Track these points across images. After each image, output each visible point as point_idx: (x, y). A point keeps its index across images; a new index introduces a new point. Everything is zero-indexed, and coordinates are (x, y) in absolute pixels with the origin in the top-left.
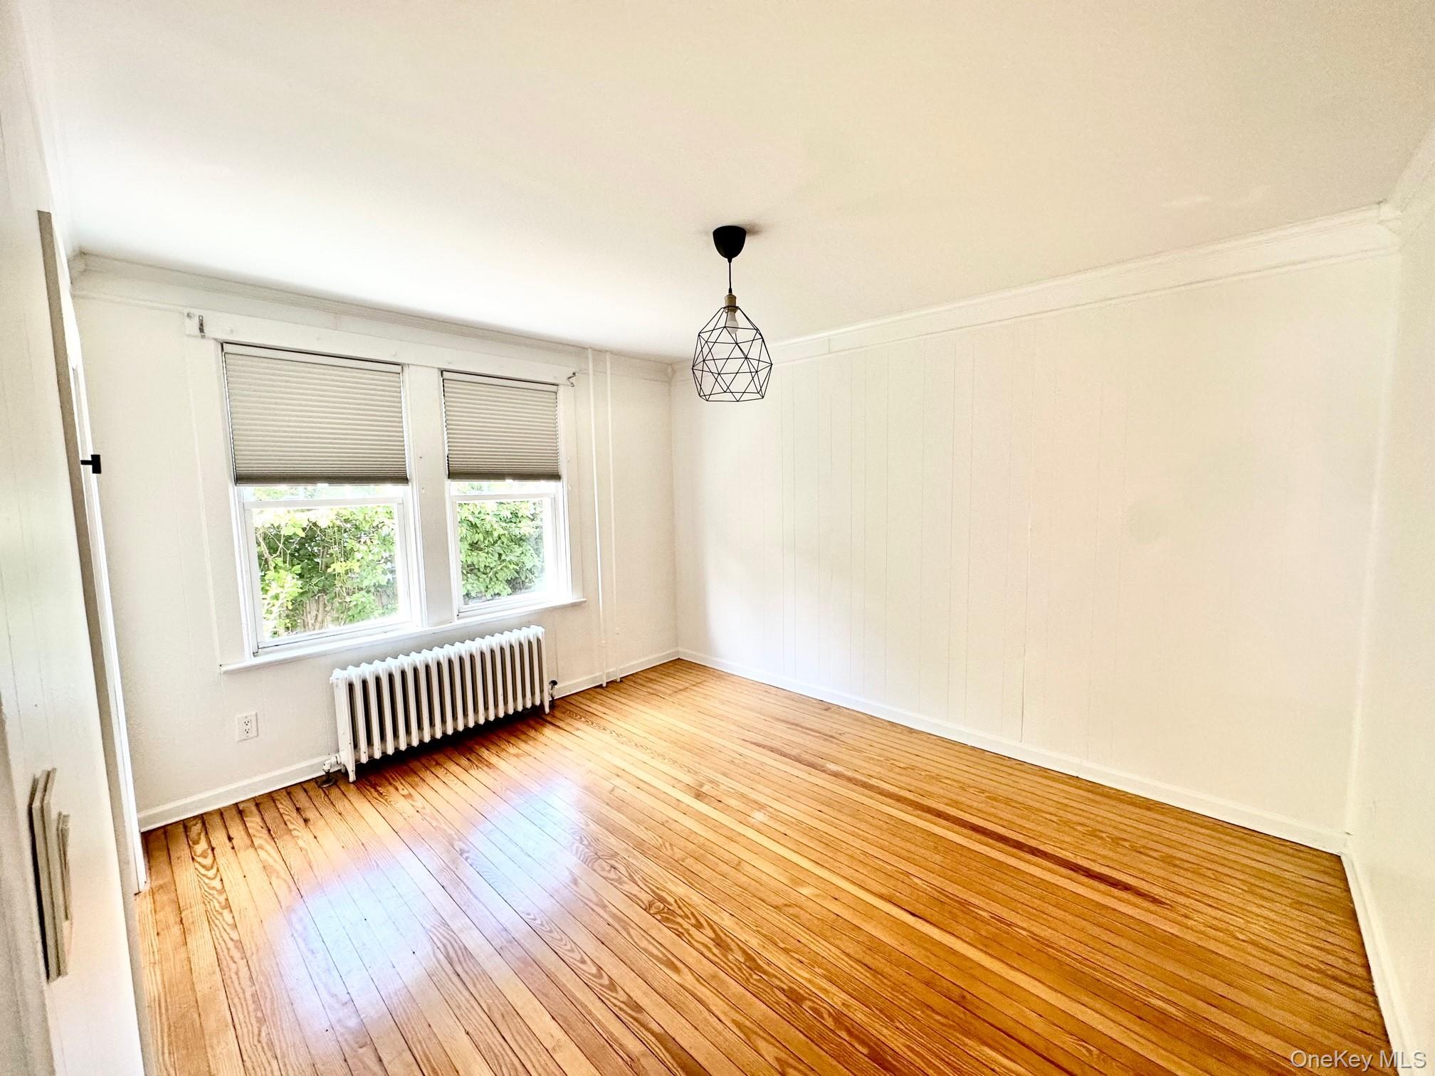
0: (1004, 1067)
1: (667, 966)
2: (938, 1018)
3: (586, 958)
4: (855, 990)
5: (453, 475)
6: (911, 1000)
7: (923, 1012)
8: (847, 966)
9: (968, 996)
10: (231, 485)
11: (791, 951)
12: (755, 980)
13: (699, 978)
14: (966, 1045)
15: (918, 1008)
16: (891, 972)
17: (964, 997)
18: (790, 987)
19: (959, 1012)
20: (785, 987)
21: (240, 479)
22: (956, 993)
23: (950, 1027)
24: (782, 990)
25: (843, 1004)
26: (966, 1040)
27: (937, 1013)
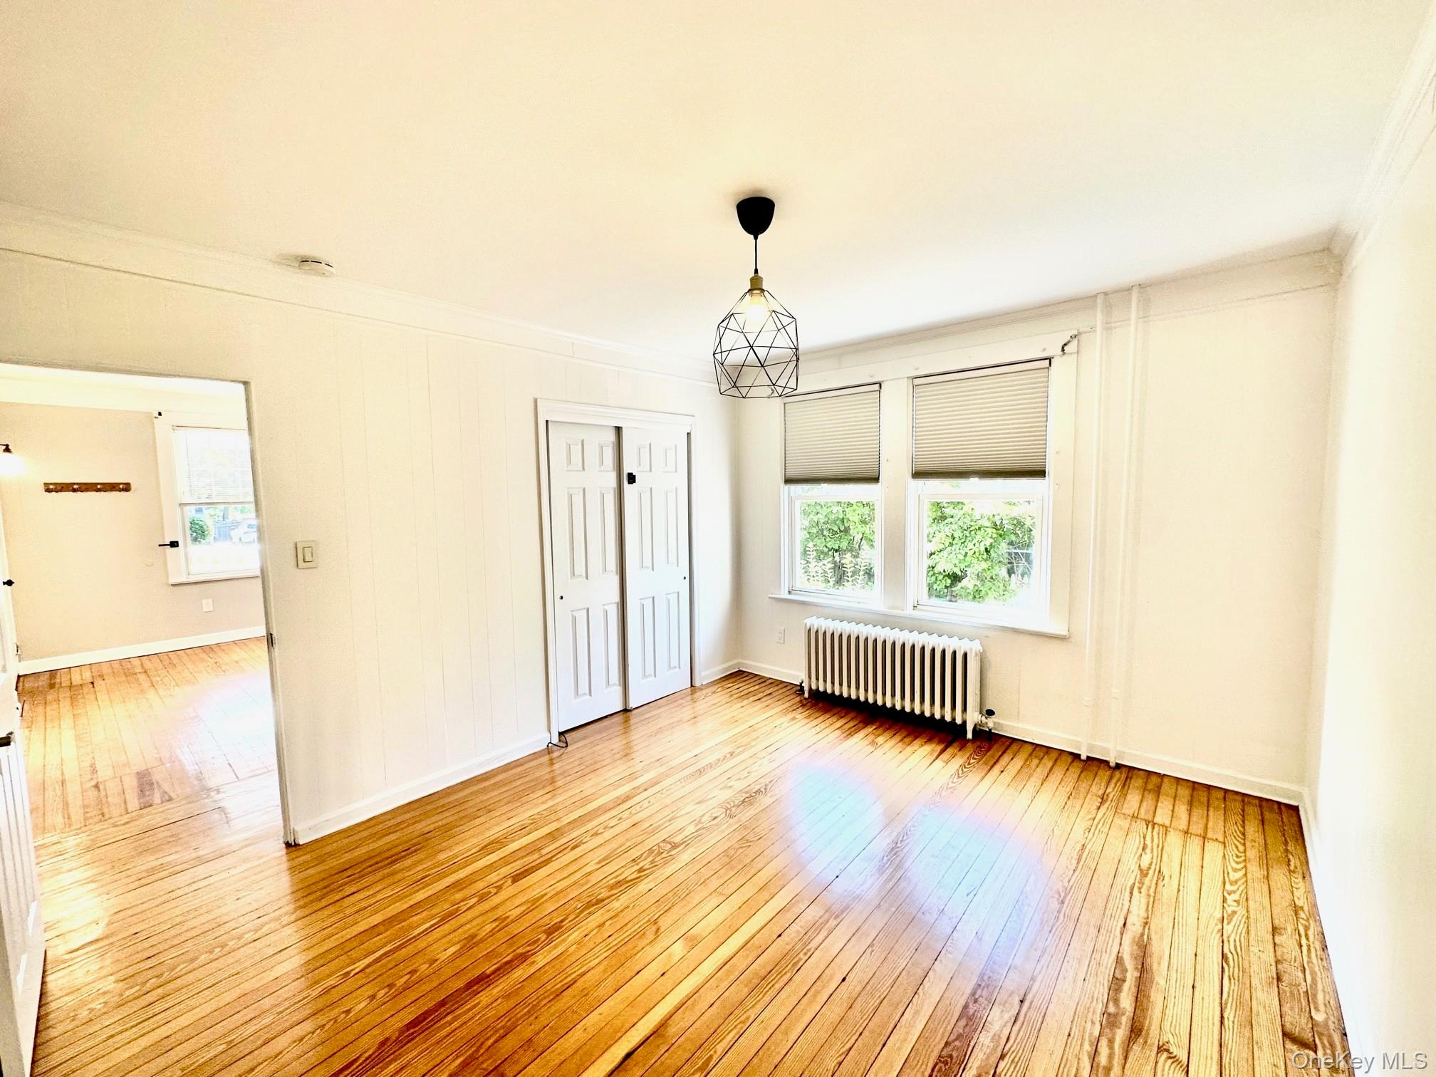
1: (606, 856)
2: (491, 1041)
3: (621, 821)
5: (917, 475)
7: (503, 1027)
8: (572, 971)
10: (783, 485)
11: (599, 930)
12: (577, 905)
13: (589, 874)
16: (553, 1009)
18: (563, 927)
20: (564, 923)
21: (788, 481)
27: (496, 1041)
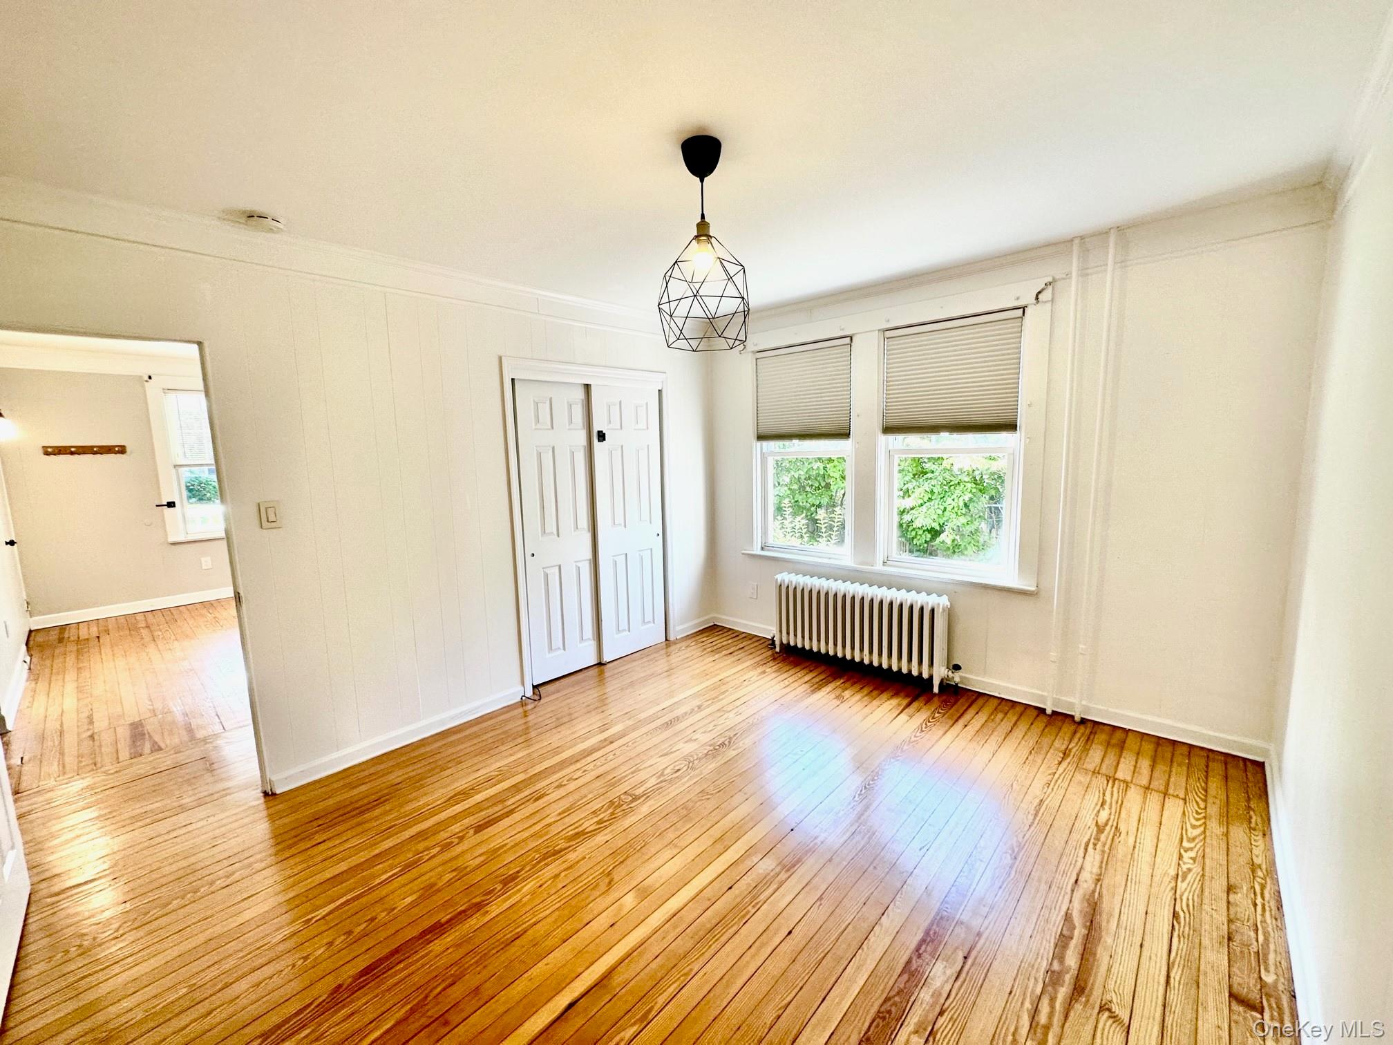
0: (368, 1034)
1: (567, 808)
2: (439, 989)
3: (585, 773)
4: (498, 921)
5: (888, 430)
6: (466, 969)
7: (452, 975)
8: (523, 922)
9: (448, 1029)
10: (754, 441)
11: (554, 880)
12: (534, 856)
14: (403, 1006)
15: (458, 972)
16: (502, 958)
17: (446, 1023)
18: (519, 877)
19: (434, 1012)
20: (520, 874)
21: (761, 437)
22: (454, 1018)
23: (426, 997)
24: (518, 872)
25: (487, 912)
26: (409, 1007)
27: (444, 989)
